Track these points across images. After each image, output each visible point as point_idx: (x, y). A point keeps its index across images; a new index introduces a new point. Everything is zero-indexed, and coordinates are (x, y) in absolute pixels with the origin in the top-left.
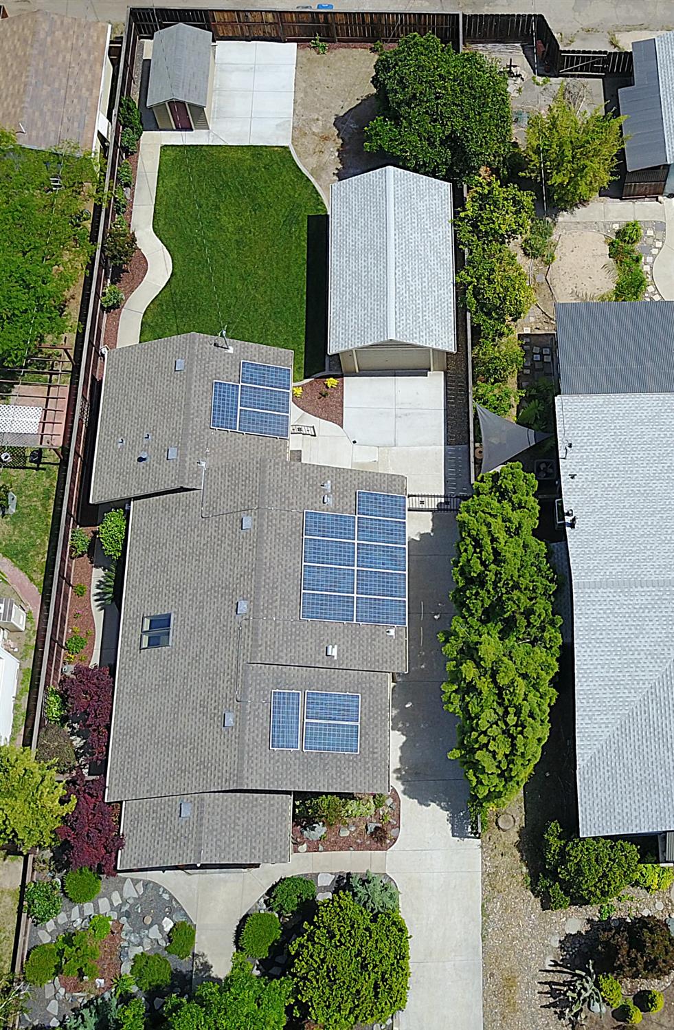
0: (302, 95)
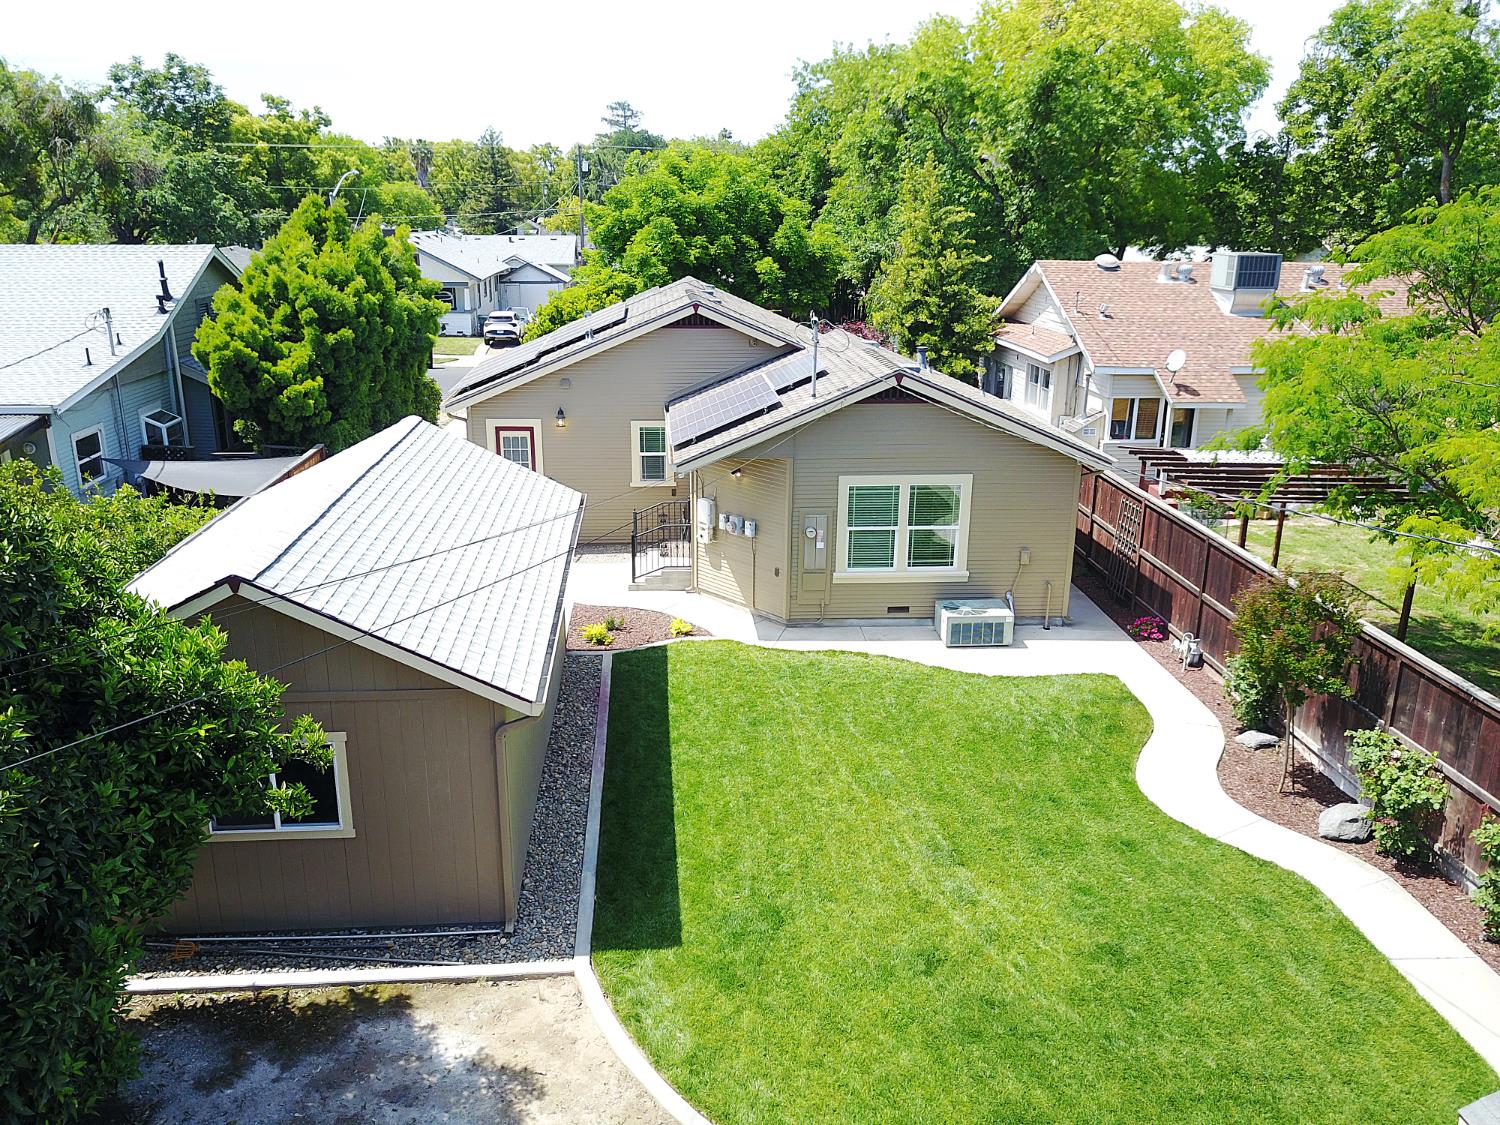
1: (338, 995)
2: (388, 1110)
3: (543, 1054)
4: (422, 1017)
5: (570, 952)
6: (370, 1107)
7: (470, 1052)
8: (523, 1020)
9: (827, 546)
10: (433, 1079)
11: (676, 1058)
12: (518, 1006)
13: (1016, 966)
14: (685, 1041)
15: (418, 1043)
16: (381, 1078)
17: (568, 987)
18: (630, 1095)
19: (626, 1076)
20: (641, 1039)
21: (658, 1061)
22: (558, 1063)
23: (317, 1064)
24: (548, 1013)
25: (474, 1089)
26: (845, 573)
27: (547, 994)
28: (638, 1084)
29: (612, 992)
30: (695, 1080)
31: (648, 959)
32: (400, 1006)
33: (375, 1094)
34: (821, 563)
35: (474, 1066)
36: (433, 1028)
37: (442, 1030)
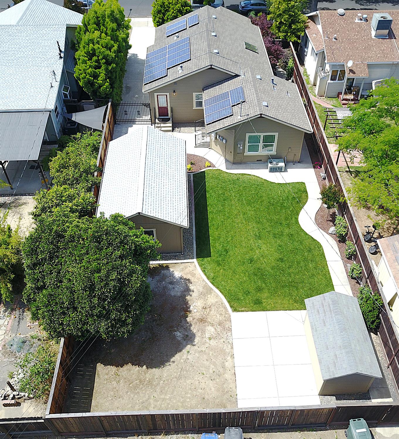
0: (227, 364)
1: (157, 266)
2: (170, 285)
3: (191, 276)
4: (171, 270)
5: (193, 258)
6: (167, 285)
7: (180, 276)
8: (187, 270)
9: (243, 148)
10: (175, 280)
11: (211, 278)
12: (186, 268)
13: (265, 262)
14: (212, 275)
15: (172, 274)
16: (167, 280)
17: (193, 265)
18: (205, 283)
19: (203, 280)
20: (206, 275)
21: (208, 278)
22: (193, 278)
23: (157, 278)
24: (191, 269)
25: (181, 282)
26: (247, 153)
27: (190, 266)
28: (205, 282)
29: (201, 266)
30: (214, 282)
31: (206, 259)
32: (167, 267)
33: (167, 283)
34: (241, 151)
35: (181, 278)
36: (173, 271)
37: (175, 272)
